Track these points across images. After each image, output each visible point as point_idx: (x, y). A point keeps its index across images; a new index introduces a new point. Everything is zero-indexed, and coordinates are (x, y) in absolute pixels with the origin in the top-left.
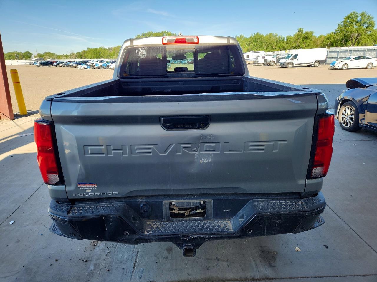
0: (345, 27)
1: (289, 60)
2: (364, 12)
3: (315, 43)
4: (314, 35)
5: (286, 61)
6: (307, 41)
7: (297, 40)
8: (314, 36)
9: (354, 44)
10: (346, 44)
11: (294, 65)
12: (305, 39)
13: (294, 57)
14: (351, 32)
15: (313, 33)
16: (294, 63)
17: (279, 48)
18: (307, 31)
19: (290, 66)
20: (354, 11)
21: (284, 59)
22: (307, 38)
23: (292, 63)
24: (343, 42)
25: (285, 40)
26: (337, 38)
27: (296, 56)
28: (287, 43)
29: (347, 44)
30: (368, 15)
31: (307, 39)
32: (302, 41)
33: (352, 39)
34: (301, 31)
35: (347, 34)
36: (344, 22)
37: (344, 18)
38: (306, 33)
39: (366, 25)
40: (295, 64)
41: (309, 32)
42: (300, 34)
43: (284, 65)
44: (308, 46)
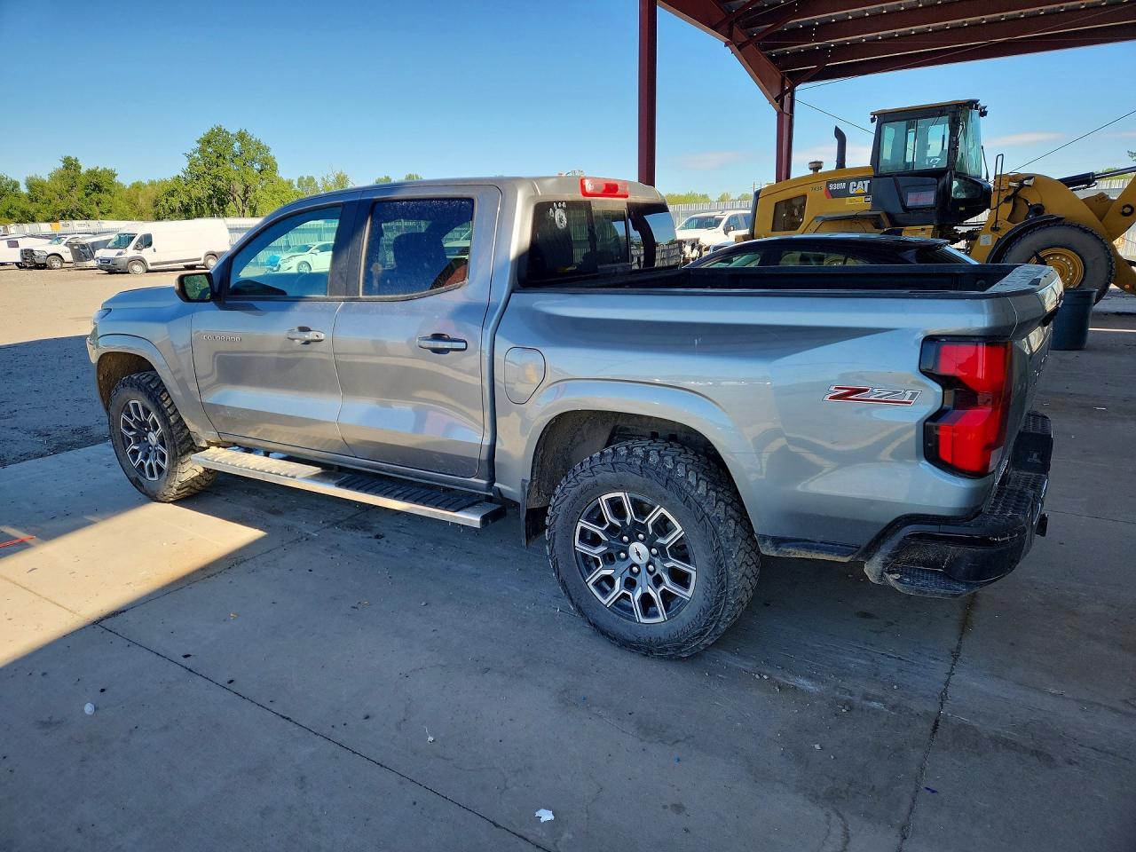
0: (209, 165)
1: (130, 252)
2: (243, 131)
3: (133, 204)
4: (117, 179)
5: (120, 254)
6: (101, 196)
7: (67, 191)
8: (119, 184)
9: (244, 211)
10: (223, 210)
11: (150, 268)
12: (94, 190)
13: (140, 240)
14: (229, 180)
15: (114, 175)
16: (149, 261)
17: (8, 213)
18: (92, 167)
19: (138, 268)
20: (218, 125)
21: (109, 248)
22: (98, 188)
23: (142, 261)
24: (215, 206)
25: (24, 189)
26: (195, 193)
27: (147, 241)
28: (33, 199)
29: (227, 209)
30: (256, 141)
31: (100, 191)
32: (87, 195)
33: (235, 199)
34: (71, 165)
35: (219, 183)
36: (202, 151)
37: (198, 142)
38: (91, 173)
39: (257, 166)
40: (152, 264)
41: (99, 170)
42: (72, 173)
43: (119, 266)
44: (109, 211)
